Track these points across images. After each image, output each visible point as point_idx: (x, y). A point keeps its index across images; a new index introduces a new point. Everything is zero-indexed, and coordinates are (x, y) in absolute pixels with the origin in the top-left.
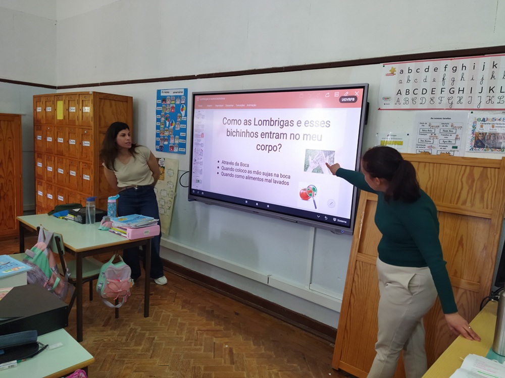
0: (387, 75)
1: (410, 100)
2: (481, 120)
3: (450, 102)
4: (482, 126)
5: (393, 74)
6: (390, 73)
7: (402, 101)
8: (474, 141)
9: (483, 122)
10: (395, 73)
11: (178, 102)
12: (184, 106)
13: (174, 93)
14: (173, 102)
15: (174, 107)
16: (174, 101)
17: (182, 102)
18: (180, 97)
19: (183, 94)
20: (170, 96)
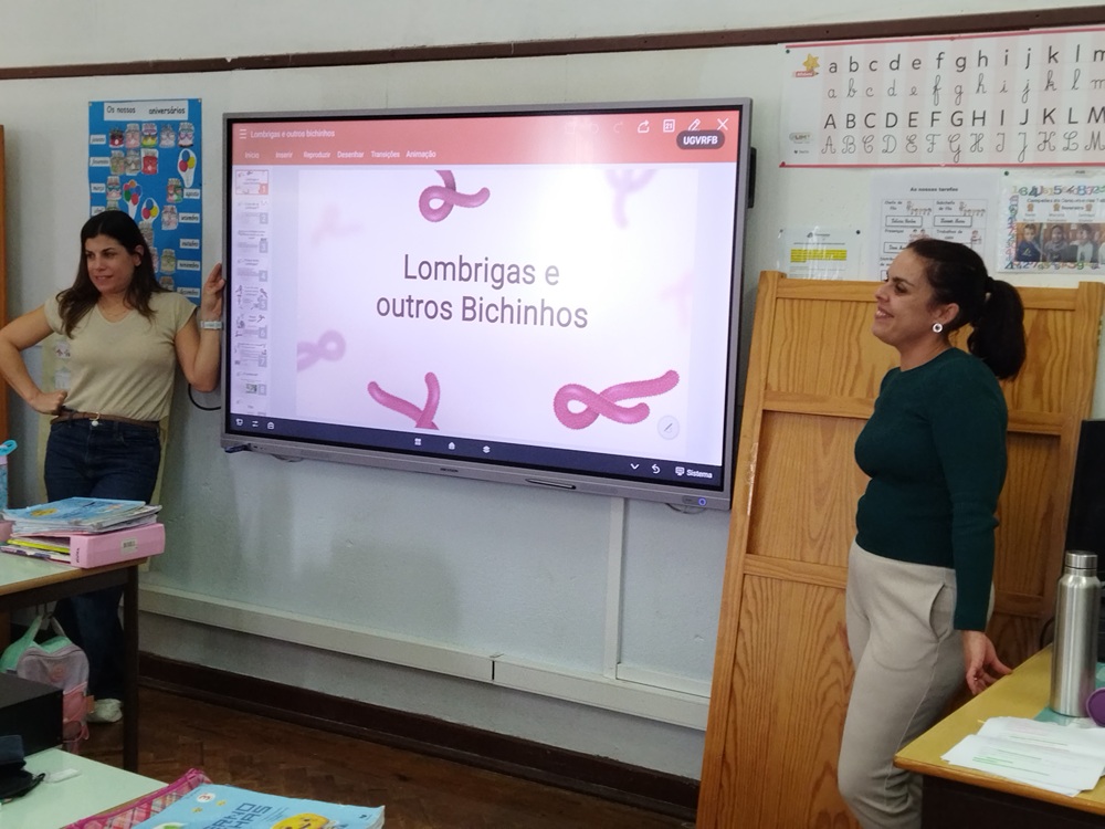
0: (798, 74)
1: (858, 143)
2: (1029, 190)
3: (955, 148)
4: (1030, 208)
5: (811, 72)
6: (804, 69)
7: (839, 145)
8: (1014, 245)
9: (1033, 198)
10: (816, 70)
11: (168, 141)
12: (192, 154)
13: (152, 112)
14: (150, 142)
15: (153, 158)
16: (153, 137)
17: (182, 142)
18: (175, 125)
19: (185, 117)
20: (140, 123)
